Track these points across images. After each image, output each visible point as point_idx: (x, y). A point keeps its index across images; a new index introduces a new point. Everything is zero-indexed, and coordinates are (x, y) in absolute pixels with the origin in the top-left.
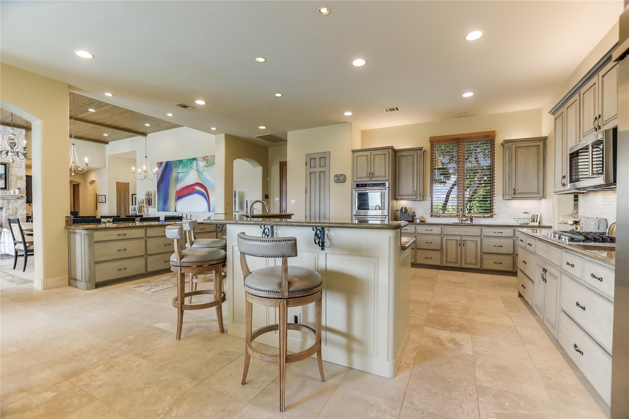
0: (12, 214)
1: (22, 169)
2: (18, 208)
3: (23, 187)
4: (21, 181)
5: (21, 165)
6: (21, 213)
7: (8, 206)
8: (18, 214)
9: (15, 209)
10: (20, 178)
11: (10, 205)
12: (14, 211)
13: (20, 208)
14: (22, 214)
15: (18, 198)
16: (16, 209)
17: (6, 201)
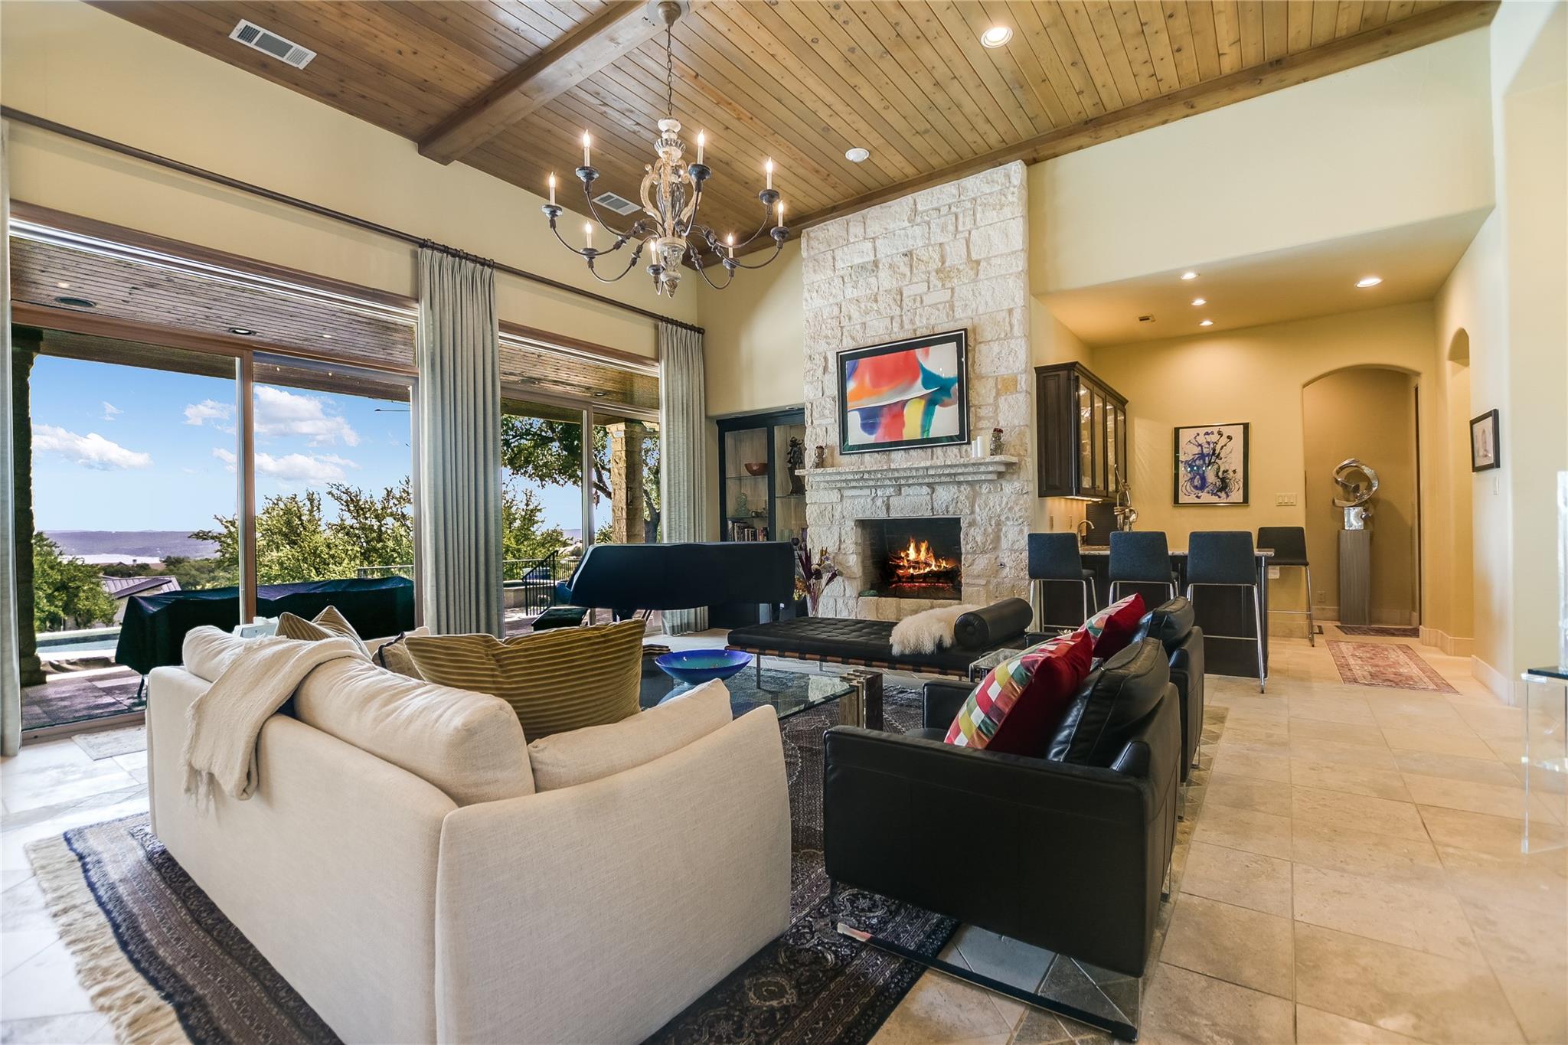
0: (984, 544)
1: (1013, 344)
2: (1003, 518)
3: (1016, 422)
4: (1010, 398)
5: (1011, 326)
6: (1014, 543)
7: (973, 512)
8: (1005, 544)
9: (993, 523)
10: (1007, 385)
11: (977, 509)
12: (990, 530)
13: (1007, 519)
14: (1016, 547)
15: (1000, 475)
16: (999, 524)
17: (965, 489)
